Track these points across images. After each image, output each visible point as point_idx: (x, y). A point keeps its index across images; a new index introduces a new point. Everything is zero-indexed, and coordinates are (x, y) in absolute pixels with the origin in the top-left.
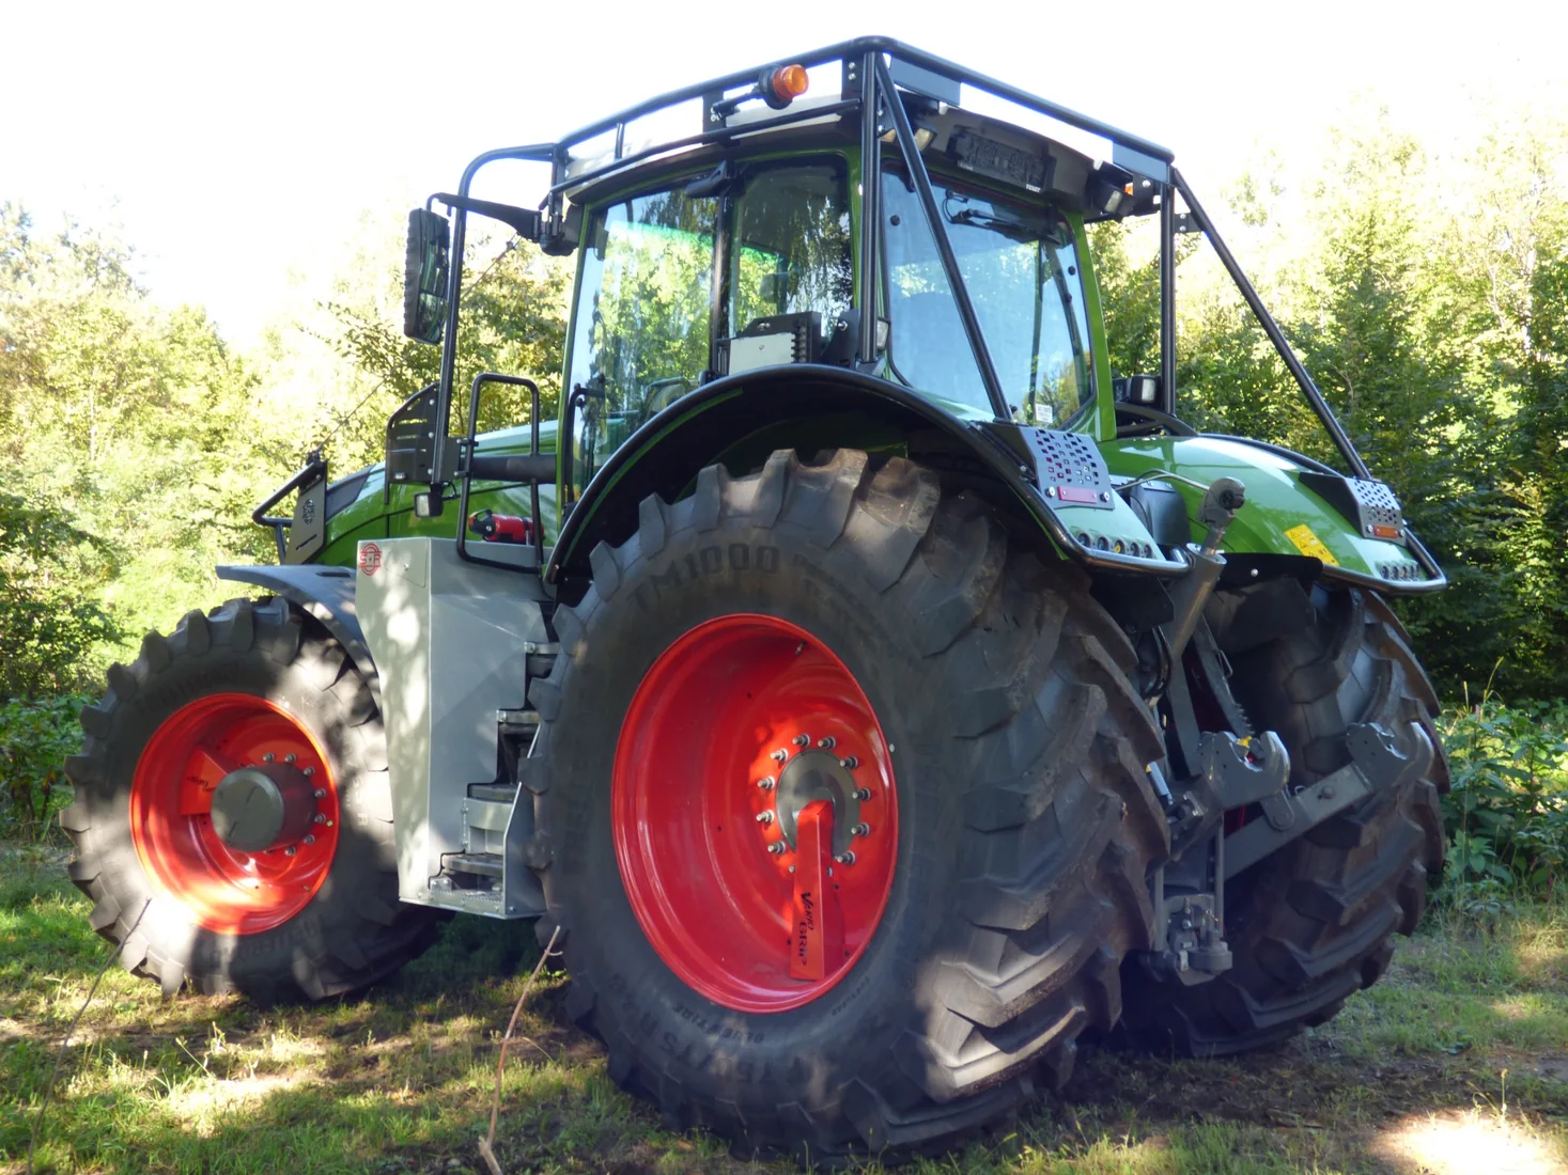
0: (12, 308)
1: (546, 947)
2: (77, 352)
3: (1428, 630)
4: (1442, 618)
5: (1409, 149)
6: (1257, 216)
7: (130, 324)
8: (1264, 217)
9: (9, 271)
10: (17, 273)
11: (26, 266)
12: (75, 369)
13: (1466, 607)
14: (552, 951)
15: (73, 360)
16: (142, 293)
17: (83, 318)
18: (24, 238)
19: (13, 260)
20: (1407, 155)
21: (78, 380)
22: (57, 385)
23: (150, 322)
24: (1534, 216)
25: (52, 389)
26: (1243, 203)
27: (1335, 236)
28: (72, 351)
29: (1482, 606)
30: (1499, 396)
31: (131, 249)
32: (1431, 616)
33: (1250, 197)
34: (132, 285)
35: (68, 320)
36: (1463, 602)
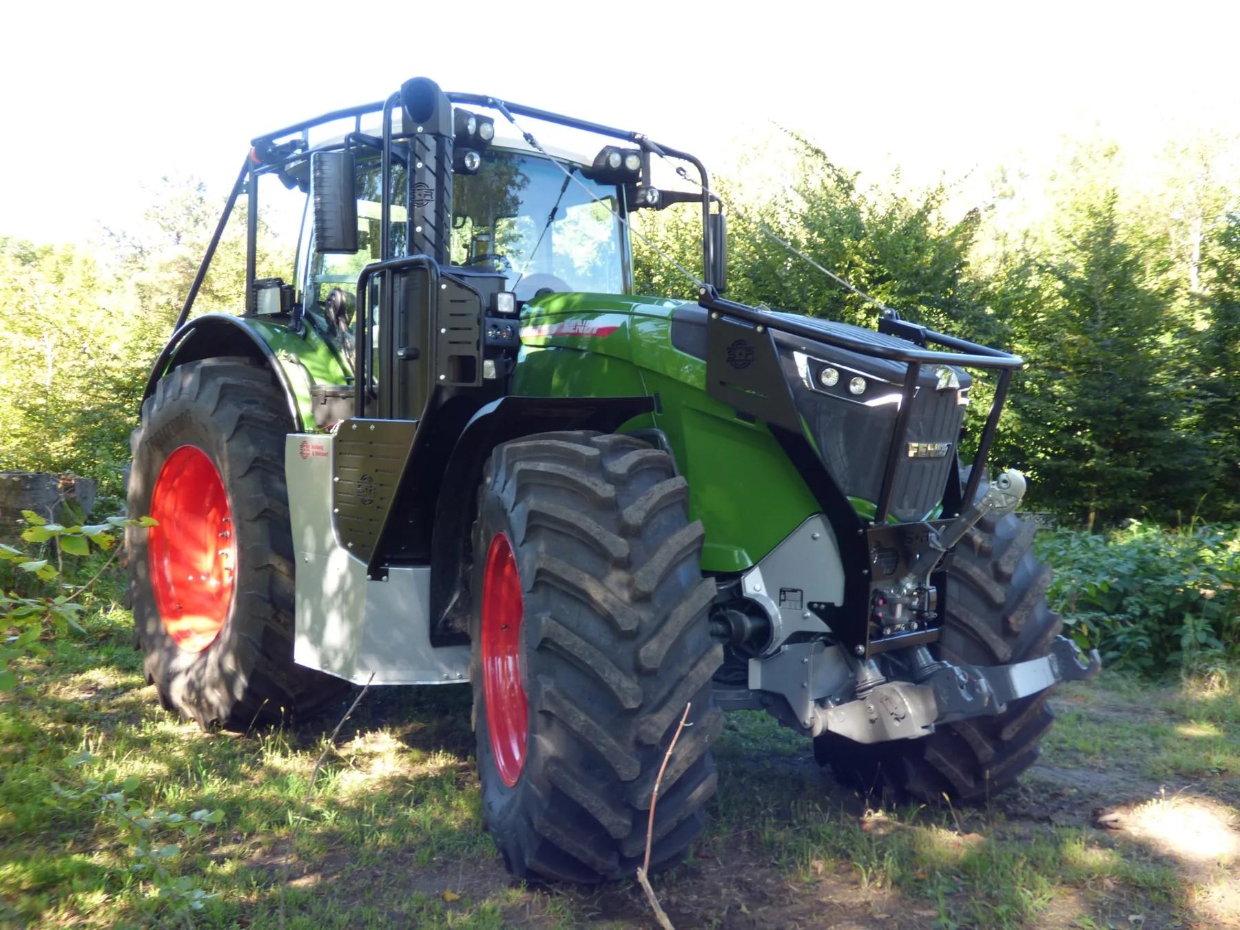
0: (193, 244)
1: (681, 719)
2: (234, 273)
3: (1151, 474)
4: (1160, 466)
5: (1114, 150)
6: (1008, 193)
7: (267, 255)
8: (1013, 194)
9: (192, 220)
10: (196, 221)
11: (202, 217)
12: (232, 283)
13: (1176, 458)
14: (686, 722)
15: (231, 278)
16: (275, 235)
17: (238, 250)
18: (201, 199)
19: (194, 213)
20: (1113, 153)
21: (233, 291)
22: (220, 294)
23: (280, 254)
24: (1201, 195)
25: (217, 297)
26: (1001, 184)
27: (1064, 206)
28: (230, 272)
29: (1188, 458)
30: (1197, 316)
31: (268, 206)
32: (1153, 464)
33: (1004, 181)
34: (269, 230)
35: (228, 252)
36: (1175, 455)
